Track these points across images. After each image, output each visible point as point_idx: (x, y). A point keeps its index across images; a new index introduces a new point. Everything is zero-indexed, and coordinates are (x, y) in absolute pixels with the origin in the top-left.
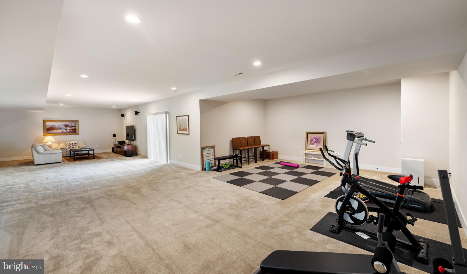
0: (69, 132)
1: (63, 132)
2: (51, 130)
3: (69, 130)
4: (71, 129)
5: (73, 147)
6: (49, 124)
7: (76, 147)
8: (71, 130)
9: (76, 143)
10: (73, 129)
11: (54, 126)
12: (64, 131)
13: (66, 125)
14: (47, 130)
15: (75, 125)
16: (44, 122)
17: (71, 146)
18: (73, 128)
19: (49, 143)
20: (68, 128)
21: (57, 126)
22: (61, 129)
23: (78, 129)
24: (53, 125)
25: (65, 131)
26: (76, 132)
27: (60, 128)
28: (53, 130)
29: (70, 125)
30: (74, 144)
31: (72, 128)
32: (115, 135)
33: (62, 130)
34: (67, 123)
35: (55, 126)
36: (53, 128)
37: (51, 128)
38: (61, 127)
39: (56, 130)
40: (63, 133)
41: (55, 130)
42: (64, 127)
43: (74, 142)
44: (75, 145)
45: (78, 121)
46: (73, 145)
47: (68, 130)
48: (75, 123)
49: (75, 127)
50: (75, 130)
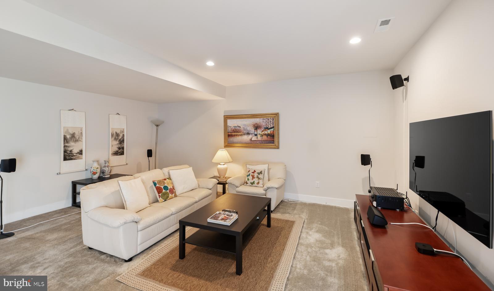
0: (262, 142)
1: (251, 140)
2: (234, 135)
3: (262, 136)
4: (265, 134)
5: (252, 181)
6: (232, 123)
7: (258, 183)
8: (265, 138)
9: (261, 173)
10: (268, 135)
11: (238, 128)
13: (256, 124)
14: (229, 136)
15: (272, 126)
16: (227, 118)
17: (250, 177)
18: (269, 132)
19: (221, 164)
20: (259, 132)
21: (242, 127)
22: (248, 134)
23: (278, 135)
24: (236, 125)
25: (254, 138)
27: (247, 132)
29: (264, 124)
30: (256, 175)
31: (266, 132)
32: (368, 156)
33: (250, 136)
34: (257, 121)
35: (240, 127)
36: (237, 132)
37: (235, 132)
38: (248, 129)
39: (241, 135)
40: (252, 145)
41: (239, 135)
42: (252, 130)
43: (259, 168)
44: (258, 177)
45: (277, 115)
46: (253, 177)
47: (259, 138)
48: (272, 121)
49: (273, 129)
50: (271, 137)
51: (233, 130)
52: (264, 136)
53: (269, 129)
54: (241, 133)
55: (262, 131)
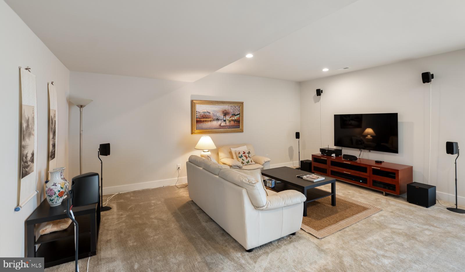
0: (230, 127)
2: (204, 121)
3: (230, 121)
4: (233, 120)
5: (248, 161)
6: (201, 109)
9: (250, 152)
10: (235, 121)
11: (207, 114)
12: (221, 125)
13: (225, 110)
14: (198, 122)
15: (238, 113)
16: (193, 104)
17: (244, 158)
18: (236, 118)
20: (228, 118)
21: (211, 113)
22: (218, 119)
23: (243, 120)
24: (206, 111)
26: (238, 127)
27: (216, 118)
28: (206, 121)
29: (232, 111)
30: (247, 155)
31: (233, 118)
33: (219, 122)
34: (226, 107)
36: (207, 118)
37: (204, 118)
38: (218, 115)
39: (211, 121)
40: (221, 129)
41: (208, 121)
42: (221, 116)
44: (249, 157)
45: (242, 103)
46: (246, 157)
47: (228, 123)
48: (238, 108)
49: (239, 116)
50: (238, 123)
51: (202, 116)
52: (231, 122)
53: (236, 115)
54: (211, 119)
55: (230, 117)
